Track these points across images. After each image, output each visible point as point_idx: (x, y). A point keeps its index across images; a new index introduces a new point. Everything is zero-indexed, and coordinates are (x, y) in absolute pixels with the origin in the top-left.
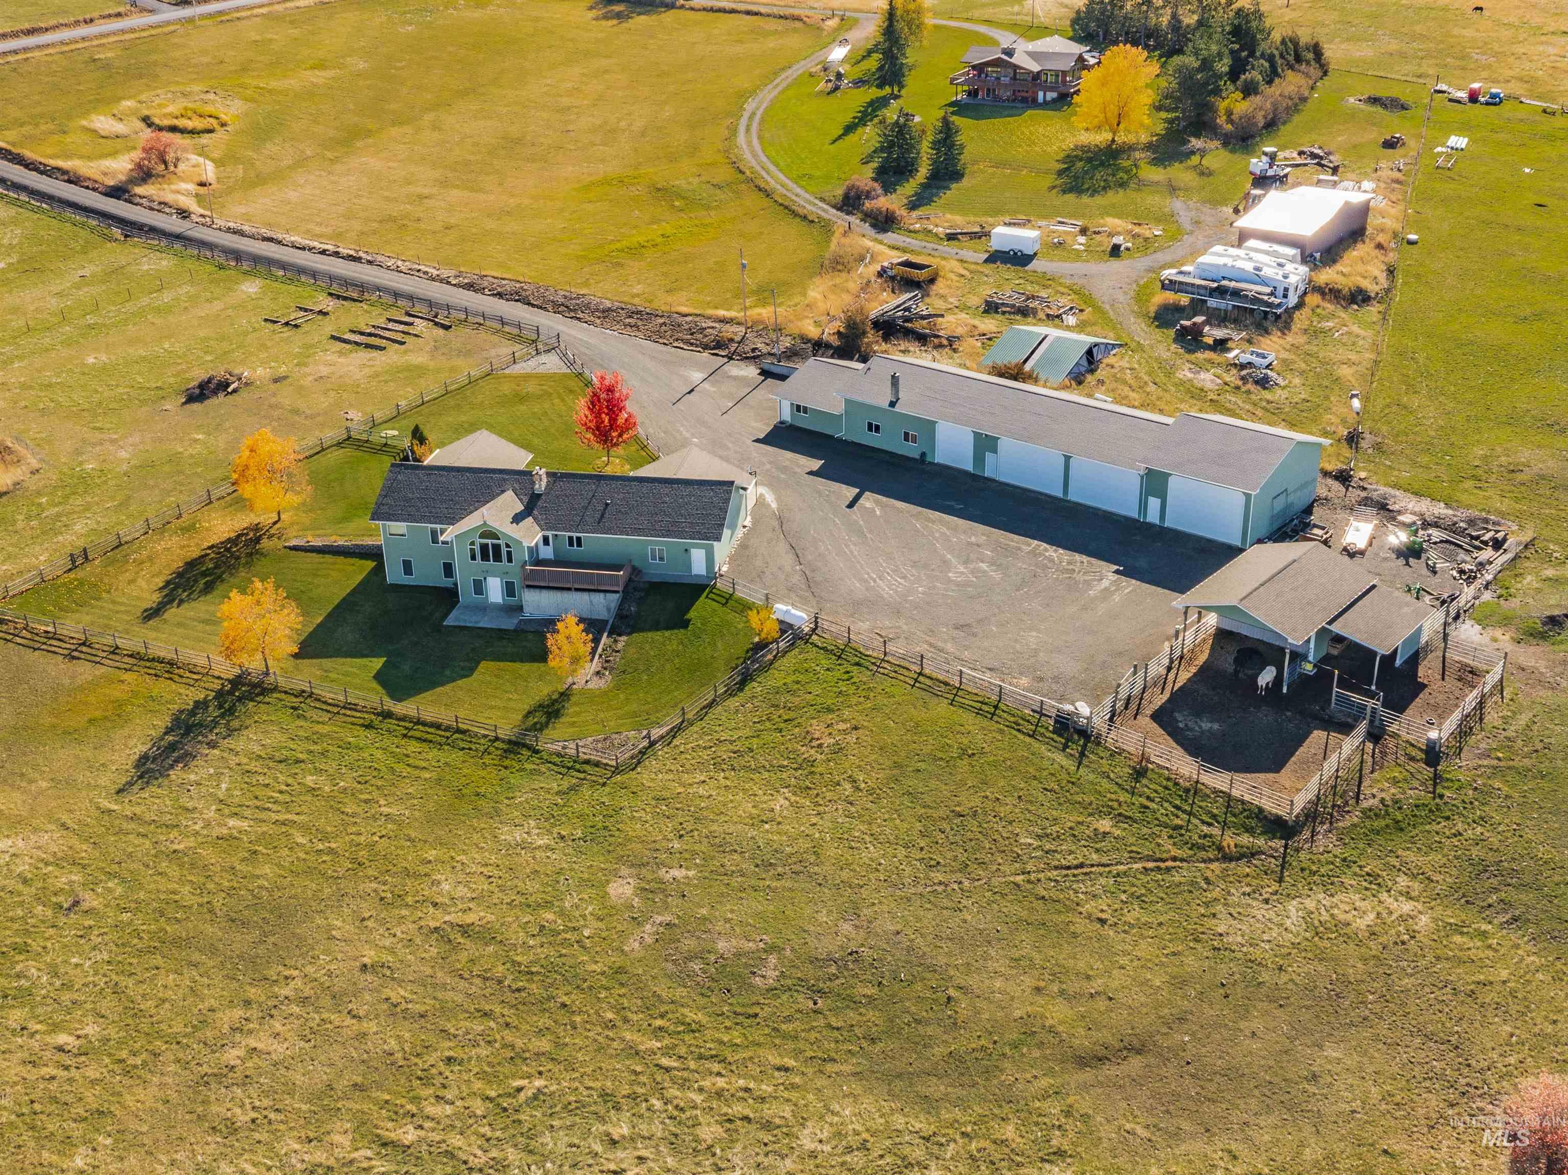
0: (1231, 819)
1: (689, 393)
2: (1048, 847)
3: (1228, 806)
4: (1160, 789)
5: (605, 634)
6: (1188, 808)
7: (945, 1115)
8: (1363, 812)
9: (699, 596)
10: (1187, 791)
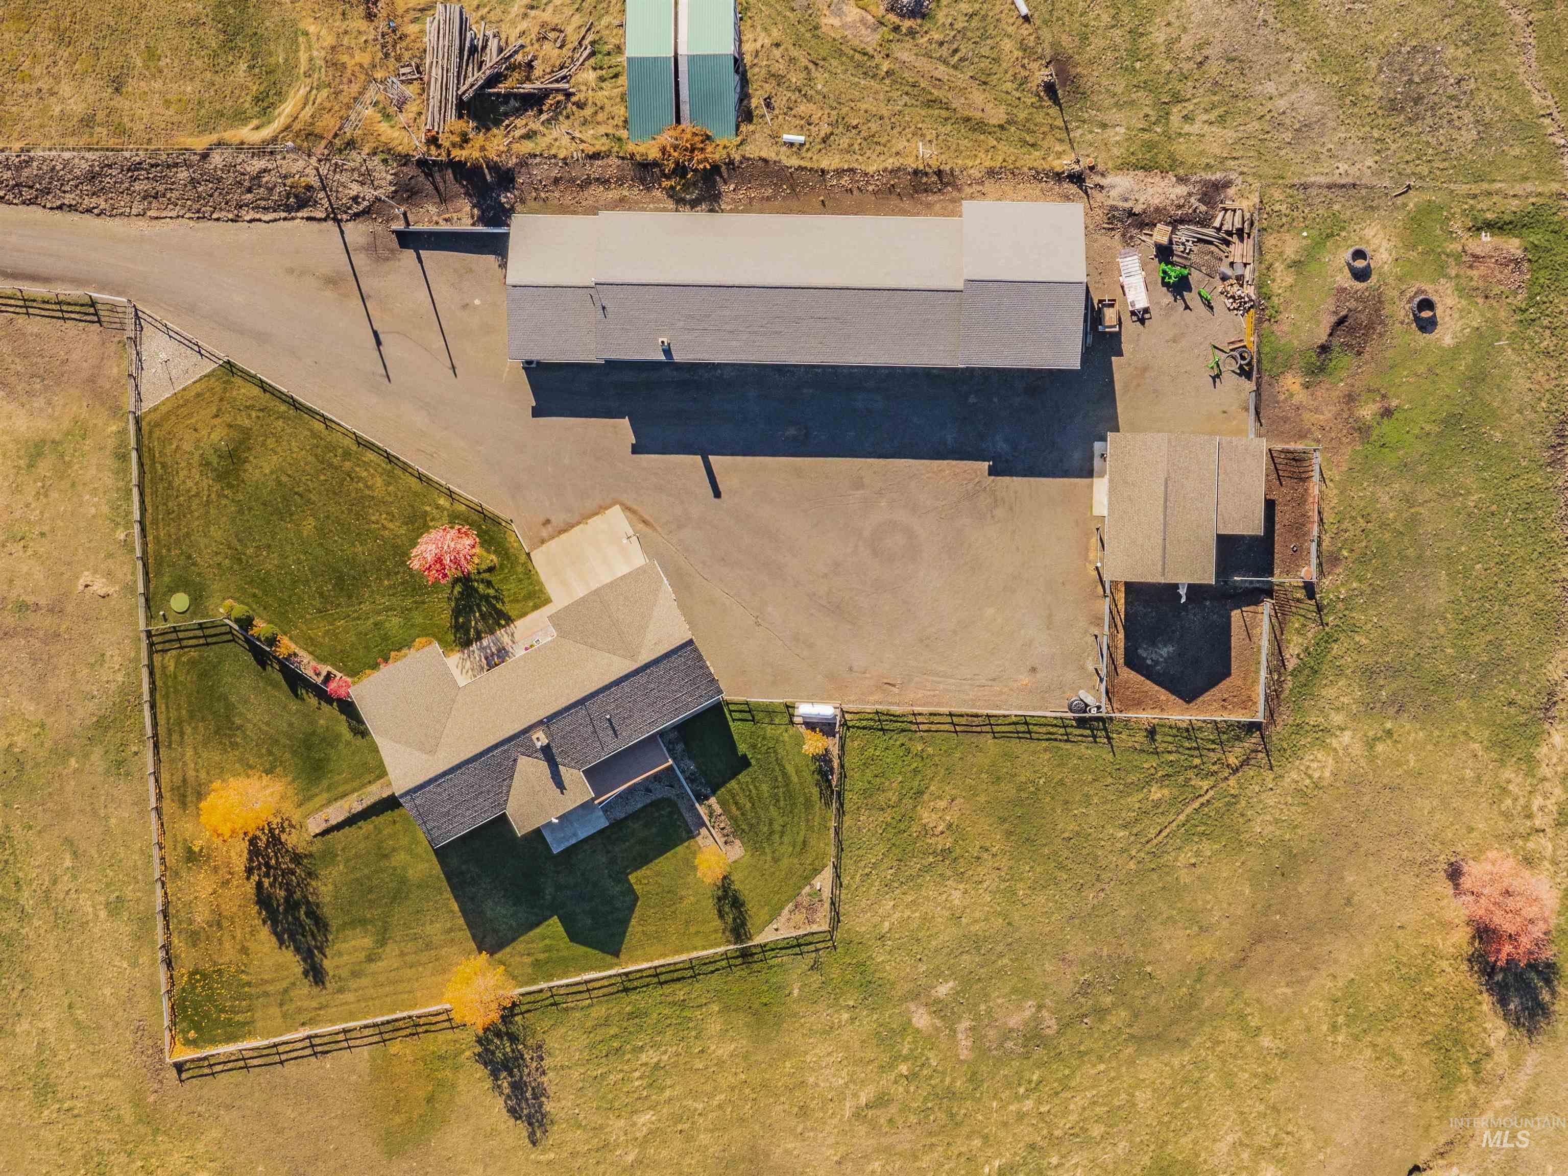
0: (1224, 737)
1: (379, 343)
2: (1135, 831)
3: (1217, 728)
4: (1170, 739)
5: (697, 805)
6: (1194, 745)
7: (1194, 1044)
8: (1292, 674)
9: (728, 726)
10: (1187, 730)
